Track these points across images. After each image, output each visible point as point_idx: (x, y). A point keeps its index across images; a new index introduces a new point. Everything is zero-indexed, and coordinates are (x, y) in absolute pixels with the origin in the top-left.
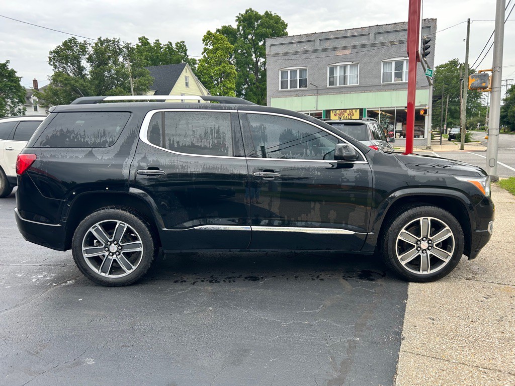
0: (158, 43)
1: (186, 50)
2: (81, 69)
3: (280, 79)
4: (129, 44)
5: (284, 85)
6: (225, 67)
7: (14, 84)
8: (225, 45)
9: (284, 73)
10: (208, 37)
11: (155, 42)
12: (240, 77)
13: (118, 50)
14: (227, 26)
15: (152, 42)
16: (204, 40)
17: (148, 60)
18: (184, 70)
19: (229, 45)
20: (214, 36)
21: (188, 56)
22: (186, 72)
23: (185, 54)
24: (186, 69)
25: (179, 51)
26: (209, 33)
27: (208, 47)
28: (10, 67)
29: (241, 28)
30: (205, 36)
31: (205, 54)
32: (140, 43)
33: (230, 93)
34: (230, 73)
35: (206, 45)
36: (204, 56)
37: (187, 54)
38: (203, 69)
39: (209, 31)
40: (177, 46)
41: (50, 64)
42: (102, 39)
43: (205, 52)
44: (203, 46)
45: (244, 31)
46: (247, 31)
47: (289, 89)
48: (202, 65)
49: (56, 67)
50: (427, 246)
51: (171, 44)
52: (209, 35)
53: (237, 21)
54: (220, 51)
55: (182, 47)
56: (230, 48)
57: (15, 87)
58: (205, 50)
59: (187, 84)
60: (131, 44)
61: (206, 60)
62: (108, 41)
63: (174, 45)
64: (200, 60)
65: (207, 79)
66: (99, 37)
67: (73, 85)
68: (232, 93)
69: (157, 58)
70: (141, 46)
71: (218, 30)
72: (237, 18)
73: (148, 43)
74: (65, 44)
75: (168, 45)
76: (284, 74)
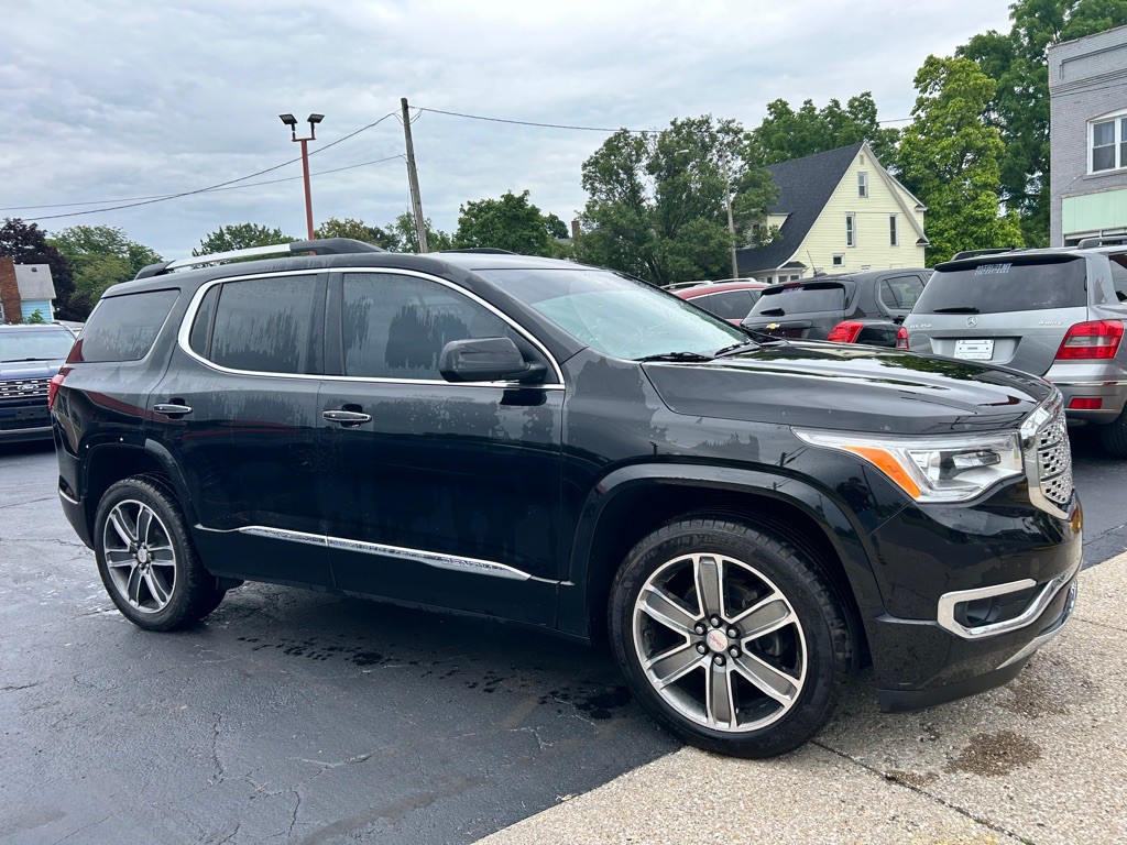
0: (809, 107)
1: (875, 112)
2: (635, 190)
3: (1091, 146)
4: (730, 122)
5: (1102, 159)
6: (968, 135)
7: (535, 234)
8: (971, 83)
9: (1102, 130)
10: (931, 71)
11: (803, 106)
12: (1016, 153)
13: (707, 140)
14: (985, 34)
15: (796, 107)
16: (917, 81)
17: (783, 149)
18: (857, 159)
19: (983, 79)
20: (943, 65)
21: (878, 125)
22: (862, 163)
23: (873, 121)
24: (862, 156)
25: (856, 118)
26: (932, 62)
27: (927, 95)
28: (530, 202)
29: (1022, 31)
30: (920, 70)
31: (919, 112)
32: (771, 114)
33: (984, 198)
34: (986, 148)
35: (924, 90)
36: (919, 117)
37: (877, 121)
38: (912, 149)
39: (931, 57)
40: (851, 106)
41: (584, 187)
42: (679, 123)
43: (919, 107)
44: (916, 93)
45: (1031, 38)
46: (1039, 35)
47: (1118, 167)
48: (908, 142)
49: (594, 191)
50: (725, 645)
51: (836, 103)
52: (931, 65)
53: (1012, 16)
54: (959, 98)
55: (864, 106)
56: (987, 87)
57: (536, 238)
58: (921, 103)
59: (862, 191)
60: (734, 121)
61: (921, 127)
62: (690, 124)
63: (844, 106)
64: (907, 130)
65: (917, 169)
66: (673, 120)
67: (617, 224)
68: (988, 196)
69: (804, 141)
70: (772, 122)
71: (961, 50)
72: (1013, 10)
73: (789, 113)
74: (609, 143)
75: (830, 107)
76: (1104, 129)
